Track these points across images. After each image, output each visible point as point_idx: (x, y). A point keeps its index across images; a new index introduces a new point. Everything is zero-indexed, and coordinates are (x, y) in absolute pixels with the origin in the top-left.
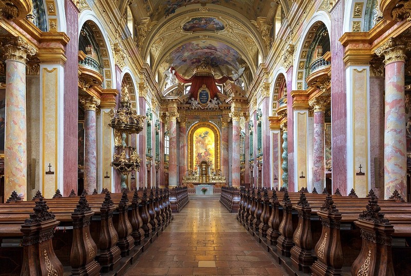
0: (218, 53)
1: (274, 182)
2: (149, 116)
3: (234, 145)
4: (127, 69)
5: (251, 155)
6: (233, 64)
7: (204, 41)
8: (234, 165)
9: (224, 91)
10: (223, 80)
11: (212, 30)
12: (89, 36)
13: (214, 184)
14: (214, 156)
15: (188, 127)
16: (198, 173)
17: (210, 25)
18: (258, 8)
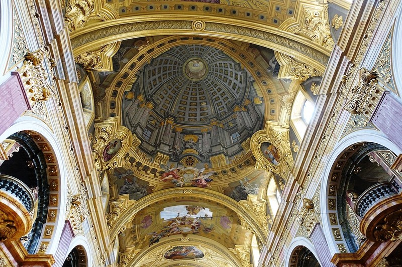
11: (192, 258)
17: (190, 253)
18: (235, 238)
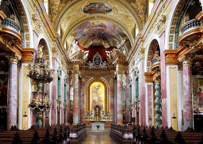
0: (107, 29)
1: (149, 121)
2: (59, 72)
3: (119, 95)
4: (42, 36)
5: (131, 101)
6: (117, 37)
7: (98, 20)
8: (119, 109)
9: (111, 56)
10: (110, 49)
11: (103, 12)
12: (13, 5)
13: (104, 122)
14: (104, 102)
15: (86, 82)
16: (93, 114)
17: (102, 8)
